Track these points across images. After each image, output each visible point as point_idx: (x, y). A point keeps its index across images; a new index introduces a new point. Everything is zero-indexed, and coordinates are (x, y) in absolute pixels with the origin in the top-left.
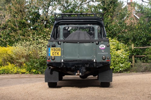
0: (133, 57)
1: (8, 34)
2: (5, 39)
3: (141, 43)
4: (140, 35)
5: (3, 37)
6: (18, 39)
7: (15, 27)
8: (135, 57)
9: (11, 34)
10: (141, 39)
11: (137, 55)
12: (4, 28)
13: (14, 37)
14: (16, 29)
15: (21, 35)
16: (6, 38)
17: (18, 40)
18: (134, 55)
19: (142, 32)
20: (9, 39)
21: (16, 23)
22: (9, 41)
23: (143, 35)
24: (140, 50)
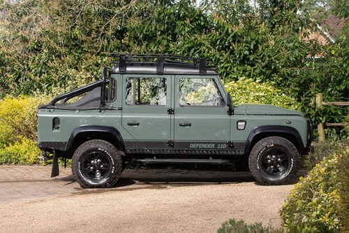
0: (320, 127)
1: (45, 64)
2: (39, 75)
3: (340, 92)
4: (336, 72)
5: (33, 70)
6: (66, 76)
7: (58, 48)
8: (325, 127)
9: (50, 64)
10: (339, 83)
11: (329, 122)
12: (36, 50)
13: (57, 70)
14: (60, 52)
15: (70, 67)
16: (41, 73)
17: (64, 78)
18: (321, 121)
19: (342, 66)
20: (46, 75)
21: (59, 38)
22: (47, 80)
23: (346, 72)
24: (335, 109)
